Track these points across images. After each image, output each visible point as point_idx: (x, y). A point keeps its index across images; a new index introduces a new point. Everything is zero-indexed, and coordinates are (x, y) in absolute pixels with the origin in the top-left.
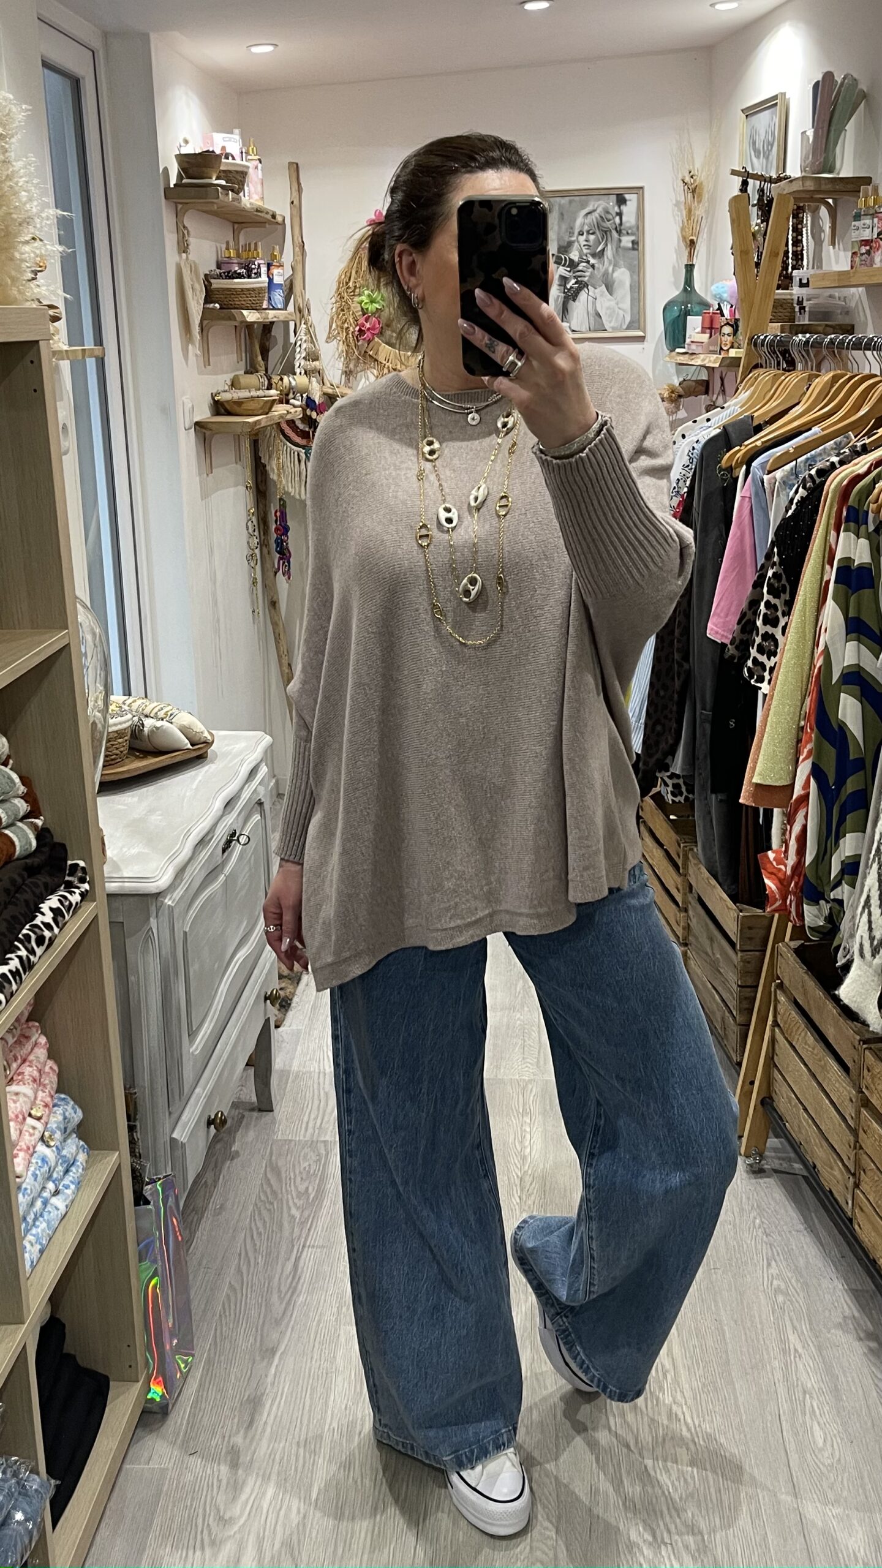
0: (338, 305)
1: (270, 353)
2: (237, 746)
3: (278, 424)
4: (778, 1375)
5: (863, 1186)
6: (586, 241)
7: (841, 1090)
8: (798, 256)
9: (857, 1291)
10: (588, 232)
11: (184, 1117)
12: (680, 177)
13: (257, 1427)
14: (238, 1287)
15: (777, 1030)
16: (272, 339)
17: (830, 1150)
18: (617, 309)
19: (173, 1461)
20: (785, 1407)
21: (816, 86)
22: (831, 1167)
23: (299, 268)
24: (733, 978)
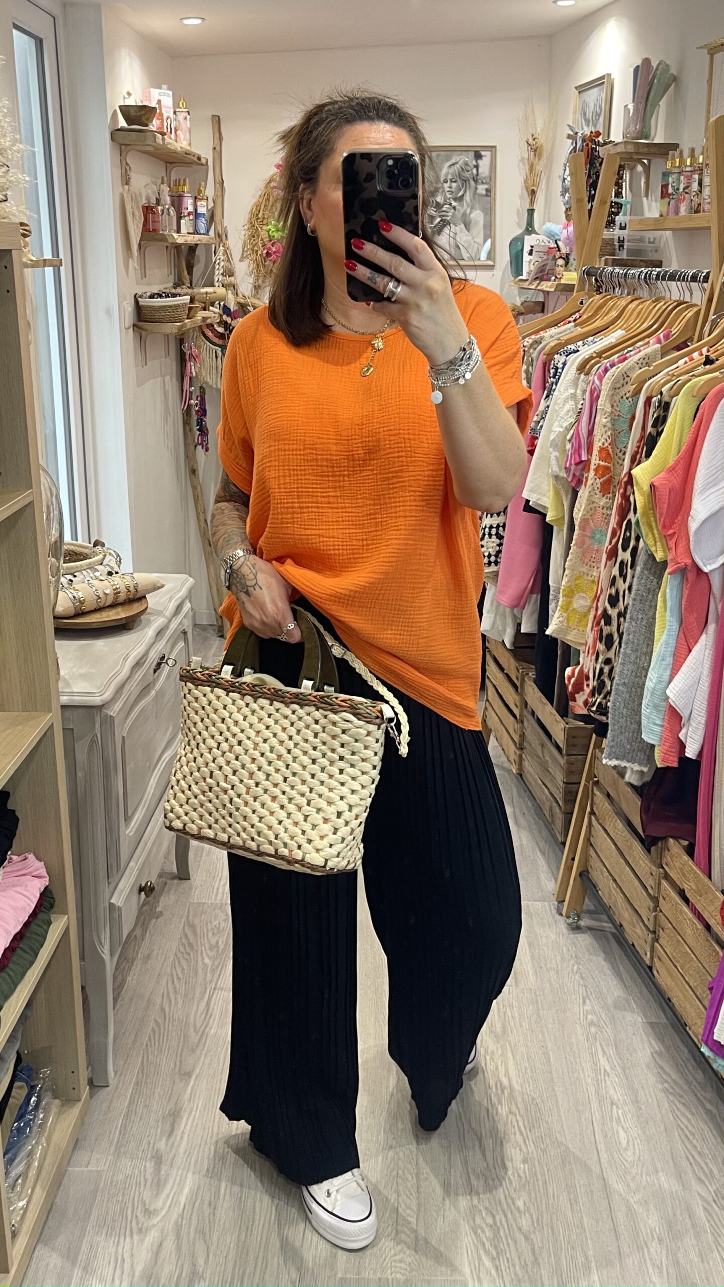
0: (249, 232)
1: (194, 270)
3: (200, 327)
4: (592, 1089)
5: (661, 941)
6: (450, 187)
7: (643, 864)
9: (653, 1023)
10: (451, 181)
11: (121, 886)
12: (525, 139)
13: (176, 1135)
14: (160, 1021)
15: (593, 817)
16: (196, 258)
17: (632, 913)
18: (473, 243)
19: (108, 1163)
20: (597, 1116)
21: (637, 69)
22: (634, 926)
23: (219, 201)
24: (560, 777)
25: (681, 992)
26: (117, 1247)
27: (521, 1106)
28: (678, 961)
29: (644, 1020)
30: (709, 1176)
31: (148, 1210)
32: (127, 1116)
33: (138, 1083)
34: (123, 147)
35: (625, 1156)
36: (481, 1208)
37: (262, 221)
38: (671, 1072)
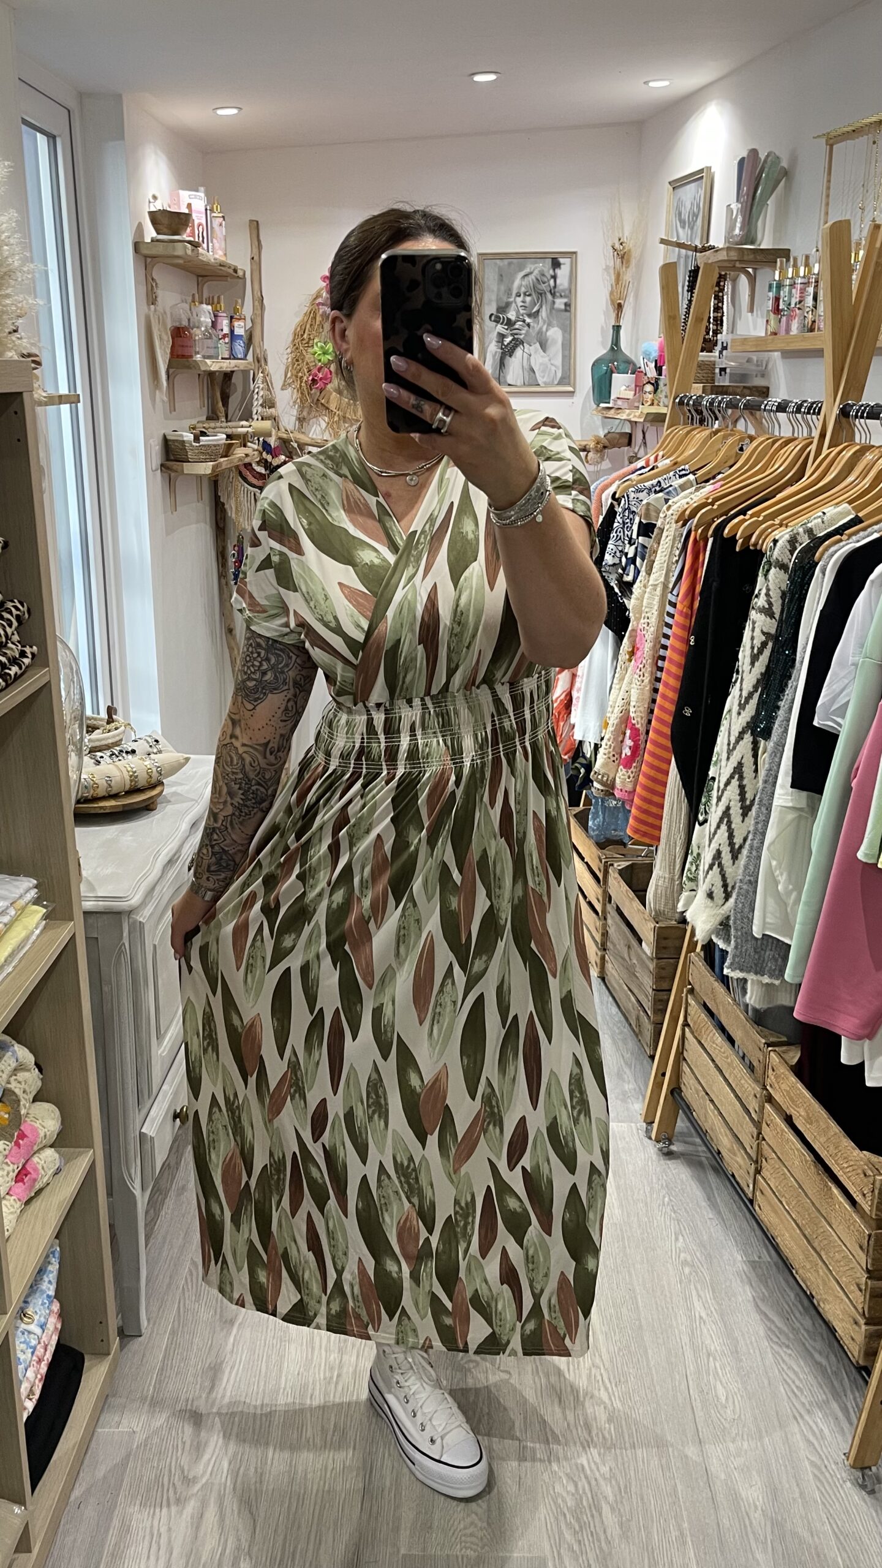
0: (293, 355)
1: (230, 400)
3: (237, 467)
4: (686, 1339)
6: (523, 302)
7: (746, 1086)
8: (719, 322)
9: (754, 1262)
10: (525, 294)
11: (152, 1112)
12: (610, 244)
13: (217, 1392)
15: (687, 1030)
16: (232, 387)
17: (733, 1140)
18: (549, 366)
19: (140, 1425)
20: (691, 1368)
21: (741, 162)
22: (735, 1154)
23: (258, 320)
24: (648, 983)
25: (785, 1228)
26: (153, 1518)
27: (605, 1357)
28: (783, 1196)
29: (745, 1259)
31: (187, 1477)
32: (163, 1370)
33: (173, 1333)
34: (149, 260)
35: (722, 1412)
36: (562, 1474)
37: (308, 343)
38: (776, 1319)
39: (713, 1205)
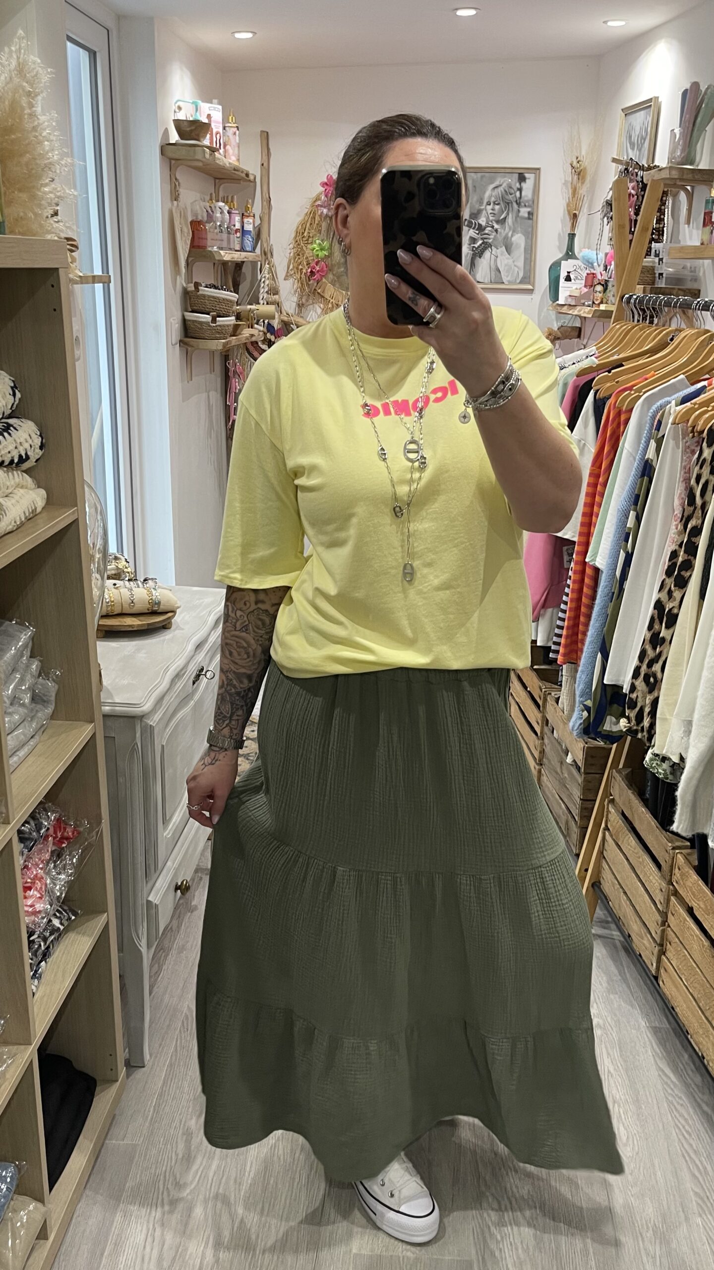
0: (295, 250)
1: (240, 287)
2: (206, 600)
3: (244, 343)
5: (668, 954)
6: (492, 210)
7: (654, 881)
8: (660, 232)
10: (494, 203)
11: (157, 884)
12: (569, 162)
15: (607, 833)
16: (242, 276)
17: (641, 926)
18: (513, 266)
19: (142, 1139)
21: (685, 93)
22: (642, 938)
23: (266, 218)
24: (577, 793)
25: (684, 1001)
26: (149, 1215)
28: (683, 974)
29: (648, 1025)
30: (703, 1173)
31: (179, 1182)
32: (161, 1096)
33: (171, 1065)
34: (173, 162)
36: (488, 1194)
37: (308, 240)
38: (672, 1075)
39: (625, 980)
